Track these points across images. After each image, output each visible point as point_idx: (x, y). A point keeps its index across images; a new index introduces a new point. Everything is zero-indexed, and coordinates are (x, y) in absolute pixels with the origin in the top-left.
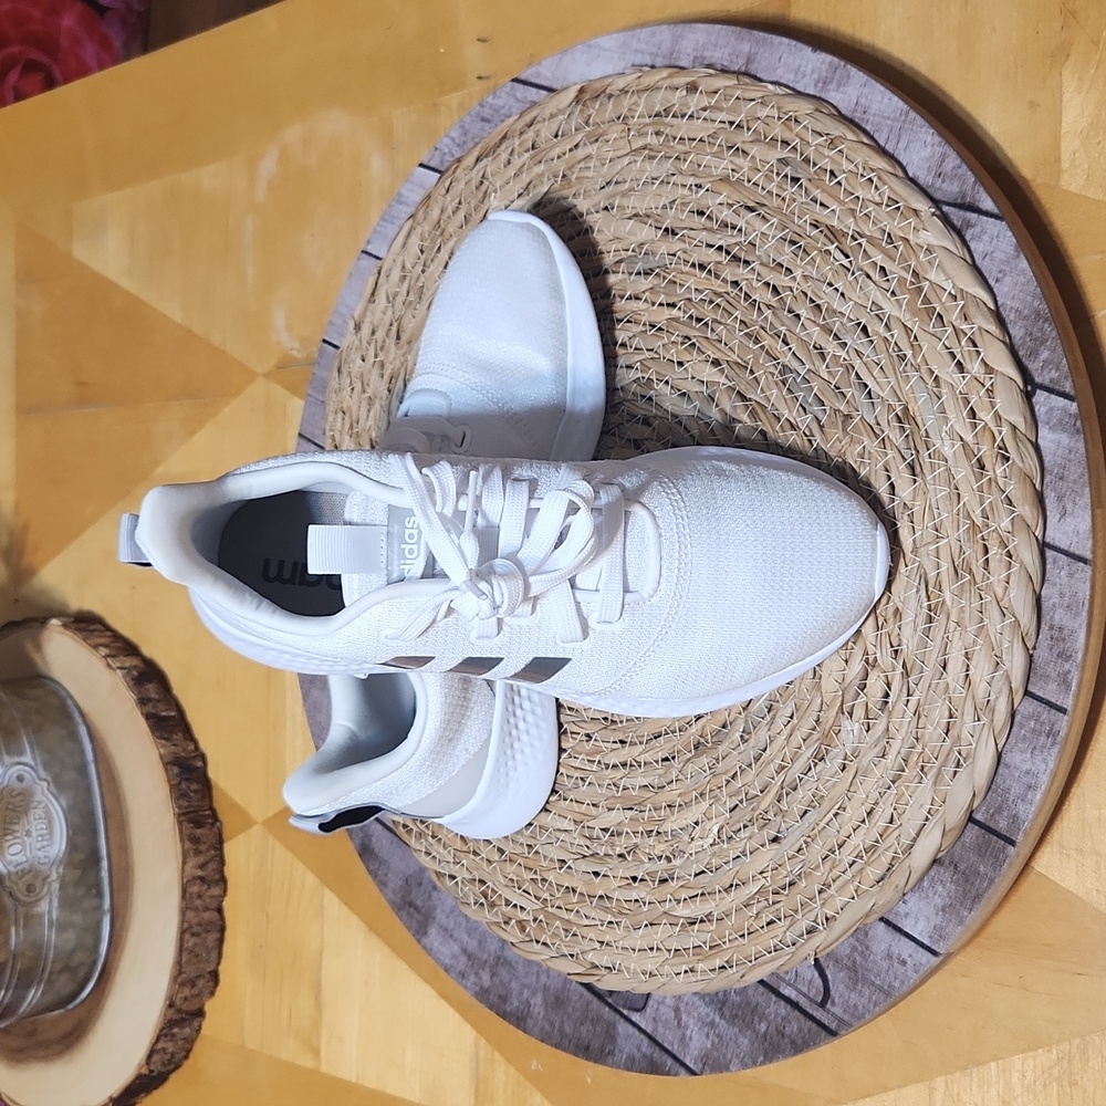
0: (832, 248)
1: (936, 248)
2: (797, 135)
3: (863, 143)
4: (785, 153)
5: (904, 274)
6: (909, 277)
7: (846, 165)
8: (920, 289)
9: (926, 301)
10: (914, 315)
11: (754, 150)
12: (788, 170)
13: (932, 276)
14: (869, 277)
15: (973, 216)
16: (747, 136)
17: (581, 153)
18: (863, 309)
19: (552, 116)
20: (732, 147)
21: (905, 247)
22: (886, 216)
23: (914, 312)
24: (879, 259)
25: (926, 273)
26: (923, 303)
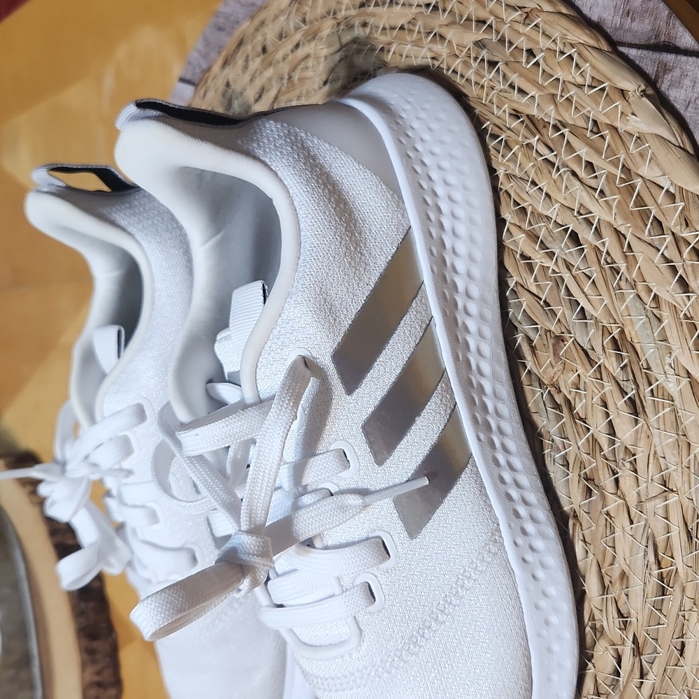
0: (534, 141)
1: (647, 137)
2: (491, 13)
3: (560, 13)
4: (480, 35)
5: (612, 169)
6: (618, 173)
7: (544, 43)
8: (633, 187)
9: (640, 202)
10: (626, 219)
11: (450, 34)
12: (484, 54)
13: (645, 170)
14: (574, 174)
15: (670, 58)
16: (443, 18)
17: (301, 52)
18: (569, 213)
19: (276, 17)
20: (430, 33)
21: (612, 136)
22: (588, 101)
23: (627, 216)
24: (584, 152)
25: (638, 168)
26: (636, 205)
